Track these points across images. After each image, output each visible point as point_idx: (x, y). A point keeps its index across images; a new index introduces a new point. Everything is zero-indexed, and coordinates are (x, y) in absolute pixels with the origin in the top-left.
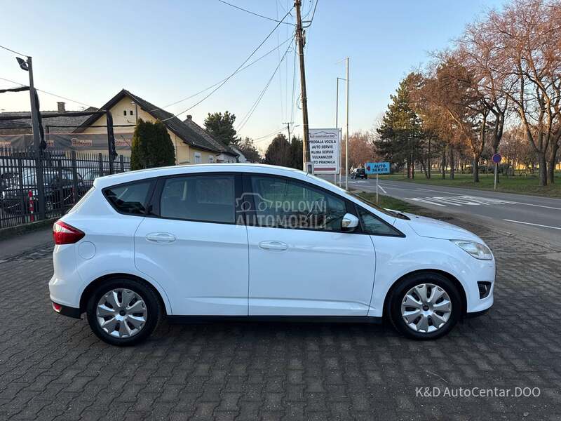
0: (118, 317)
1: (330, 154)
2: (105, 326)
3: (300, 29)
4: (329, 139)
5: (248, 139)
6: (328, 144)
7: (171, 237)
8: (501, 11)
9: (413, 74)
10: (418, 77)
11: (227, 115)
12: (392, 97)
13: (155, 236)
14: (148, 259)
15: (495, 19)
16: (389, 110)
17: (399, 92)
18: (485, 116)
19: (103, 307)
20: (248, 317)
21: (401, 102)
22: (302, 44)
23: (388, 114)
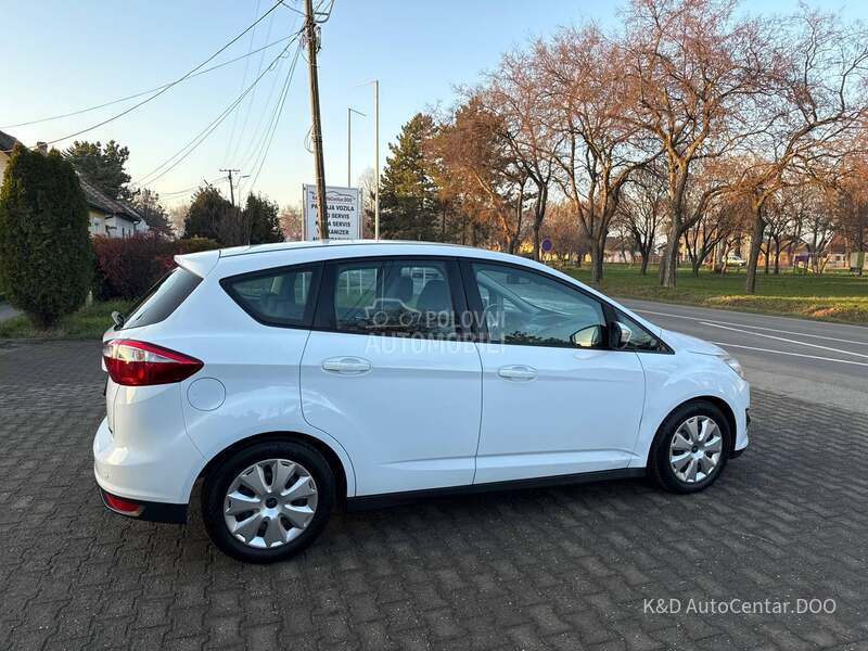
0: (265, 512)
1: (346, 228)
2: (240, 531)
3: (311, 23)
4: (342, 204)
5: (148, 193)
6: (343, 212)
7: (363, 364)
8: (549, 43)
9: (420, 114)
10: (428, 121)
11: (112, 147)
12: (391, 148)
13: (337, 363)
14: (329, 405)
15: (542, 52)
16: (388, 166)
17: (401, 140)
18: (522, 185)
19: (237, 496)
20: (472, 487)
21: (405, 155)
22: (314, 47)
23: (387, 171)
